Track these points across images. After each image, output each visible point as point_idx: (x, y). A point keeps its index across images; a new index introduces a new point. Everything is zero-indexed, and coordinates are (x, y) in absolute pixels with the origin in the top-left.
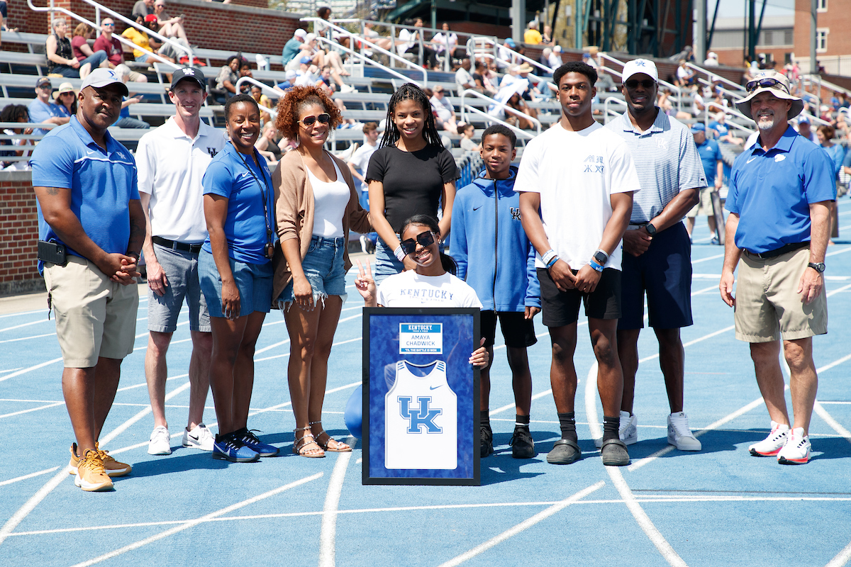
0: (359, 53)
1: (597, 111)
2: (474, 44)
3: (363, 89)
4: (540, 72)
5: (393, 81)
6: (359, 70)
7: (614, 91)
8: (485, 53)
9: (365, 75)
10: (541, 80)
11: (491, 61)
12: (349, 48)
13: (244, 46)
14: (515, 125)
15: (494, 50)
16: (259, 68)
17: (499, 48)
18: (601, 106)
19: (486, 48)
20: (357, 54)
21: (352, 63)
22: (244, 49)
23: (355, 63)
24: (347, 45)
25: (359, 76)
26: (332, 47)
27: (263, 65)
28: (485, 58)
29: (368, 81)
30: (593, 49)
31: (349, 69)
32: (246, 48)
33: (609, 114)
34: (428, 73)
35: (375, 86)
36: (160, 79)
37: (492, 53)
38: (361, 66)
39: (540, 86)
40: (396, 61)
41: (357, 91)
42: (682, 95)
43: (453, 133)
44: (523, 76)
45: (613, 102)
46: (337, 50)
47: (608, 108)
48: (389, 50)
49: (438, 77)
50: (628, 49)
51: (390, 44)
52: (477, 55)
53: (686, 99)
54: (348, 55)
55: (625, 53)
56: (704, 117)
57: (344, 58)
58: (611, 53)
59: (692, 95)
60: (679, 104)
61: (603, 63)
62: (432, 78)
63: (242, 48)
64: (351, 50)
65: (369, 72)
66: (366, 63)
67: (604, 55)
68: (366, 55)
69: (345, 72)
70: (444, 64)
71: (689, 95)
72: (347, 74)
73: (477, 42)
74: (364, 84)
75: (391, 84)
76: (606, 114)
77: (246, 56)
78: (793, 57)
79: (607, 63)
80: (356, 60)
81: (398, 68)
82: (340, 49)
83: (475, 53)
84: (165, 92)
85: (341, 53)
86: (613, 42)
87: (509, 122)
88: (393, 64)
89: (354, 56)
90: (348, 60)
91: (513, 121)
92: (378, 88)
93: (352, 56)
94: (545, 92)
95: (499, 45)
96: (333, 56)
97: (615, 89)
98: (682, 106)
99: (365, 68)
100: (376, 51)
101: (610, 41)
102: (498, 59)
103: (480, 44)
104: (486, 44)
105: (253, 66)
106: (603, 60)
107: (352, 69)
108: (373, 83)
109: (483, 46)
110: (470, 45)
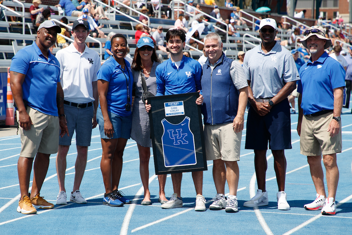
0: (113, 7)
1: (239, 41)
2: (174, 4)
3: (115, 27)
4: (209, 20)
5: (131, 23)
6: (113, 16)
7: (248, 30)
8: (180, 9)
9: (116, 19)
10: (209, 24)
11: (183, 13)
12: (108, 4)
13: (51, 2)
14: (196, 47)
15: (185, 7)
16: (59, 14)
17: (187, 6)
18: (241, 38)
19: (180, 6)
20: (112, 8)
21: (109, 12)
22: (51, 4)
23: (111, 12)
24: (107, 3)
25: (113, 19)
26: (99, 3)
27: (61, 13)
28: (180, 12)
29: (118, 23)
30: (237, 8)
31: (108, 16)
32: (52, 3)
33: (245, 43)
34: (150, 19)
35: (121, 25)
36: (6, 19)
37: (183, 9)
38: (114, 14)
39: (209, 27)
40: (133, 12)
41: (111, 28)
42: (283, 33)
43: (163, 51)
44: (200, 21)
45: (247, 36)
46: (101, 5)
47: (245, 40)
48: (129, 6)
49: (155, 21)
50: (252, 8)
51: (129, 3)
52: (175, 10)
53: (285, 35)
54: (107, 9)
55: (251, 10)
56: (295, 45)
57: (105, 9)
58: (244, 10)
59: (288, 33)
60: (282, 38)
61: (241, 16)
62: (152, 21)
63: (50, 3)
64: (109, 6)
65: (118, 17)
66: (117, 12)
67: (242, 11)
68: (117, 8)
69: (106, 17)
70: (157, 14)
71: (286, 33)
72: (108, 19)
73: (175, 3)
74: (116, 24)
75: (130, 24)
76: (244, 43)
77: (52, 7)
78: (338, 13)
79: (243, 15)
80: (111, 11)
81: (133, 16)
82: (103, 5)
83: (174, 8)
84: (9, 26)
85: (103, 7)
86: (245, 4)
87: (193, 46)
88: (131, 14)
89: (111, 9)
90: (107, 11)
91: (195, 45)
92: (123, 26)
93: (109, 9)
94: (212, 30)
95: (187, 5)
96: (99, 9)
97: (249, 29)
98: (283, 39)
99: (116, 15)
100: (122, 6)
101: (243, 3)
102: (187, 12)
103: (177, 4)
104: (180, 4)
105: (57, 13)
106: (241, 14)
107: (109, 16)
108: (121, 24)
109: (178, 5)
110: (172, 4)
